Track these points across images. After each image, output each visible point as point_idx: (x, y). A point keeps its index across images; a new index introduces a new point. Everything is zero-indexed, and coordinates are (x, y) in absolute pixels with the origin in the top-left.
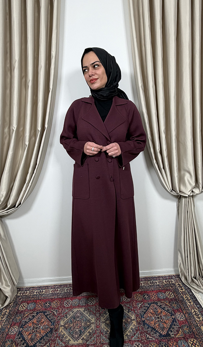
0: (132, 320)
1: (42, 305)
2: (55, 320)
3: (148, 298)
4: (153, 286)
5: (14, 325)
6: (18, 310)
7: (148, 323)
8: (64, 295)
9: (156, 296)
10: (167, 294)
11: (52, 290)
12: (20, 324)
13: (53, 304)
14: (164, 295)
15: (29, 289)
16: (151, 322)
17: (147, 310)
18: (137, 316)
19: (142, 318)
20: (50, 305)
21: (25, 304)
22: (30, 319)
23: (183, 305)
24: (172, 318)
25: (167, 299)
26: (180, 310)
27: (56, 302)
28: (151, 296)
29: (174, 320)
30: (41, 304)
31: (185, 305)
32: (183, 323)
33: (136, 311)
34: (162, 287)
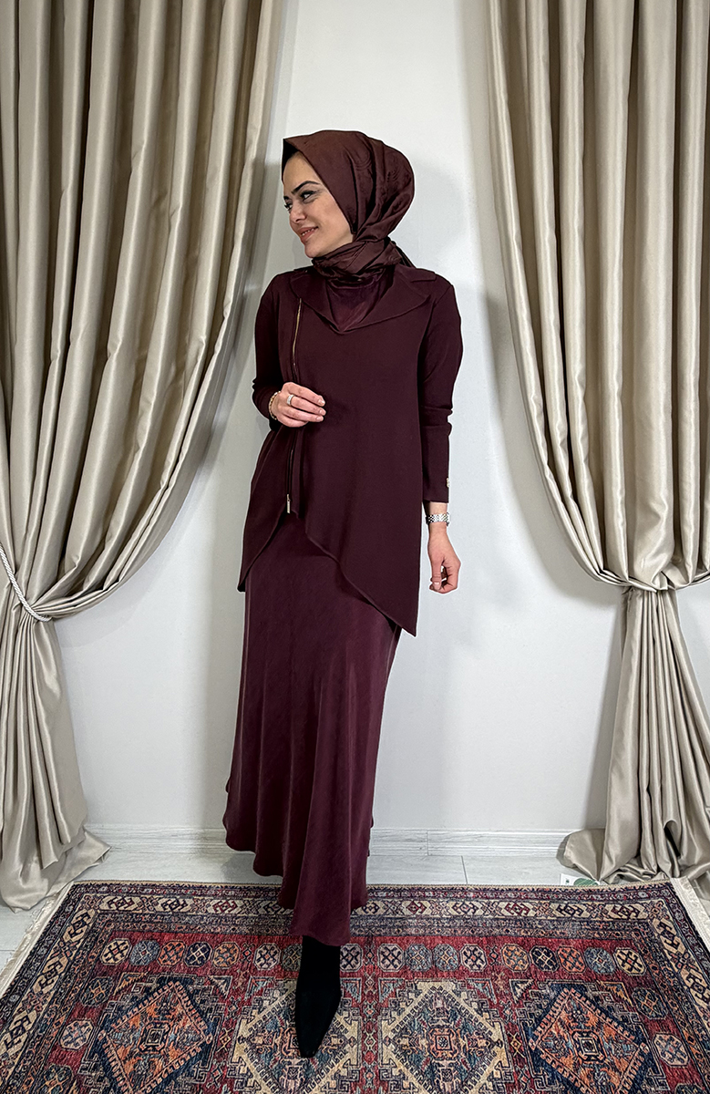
0: (492, 1044)
1: (180, 954)
2: (220, 1014)
3: (551, 964)
4: (569, 920)
5: (81, 1016)
6: (98, 960)
7: (550, 1063)
8: (256, 924)
9: (580, 959)
10: (619, 956)
11: (216, 901)
12: (101, 1013)
13: (217, 954)
14: (610, 959)
15: (138, 889)
16: (563, 1060)
17: (546, 1012)
18: (510, 1029)
19: (528, 1040)
20: (207, 955)
21: (124, 943)
22: (137, 1002)
23: (680, 1008)
24: (642, 1054)
25: (618, 975)
26: (669, 1025)
27: (228, 950)
28: (562, 960)
29: (649, 1061)
30: (178, 949)
31: (688, 1009)
32: (682, 1076)
33: (507, 1012)
34: (602, 929)
